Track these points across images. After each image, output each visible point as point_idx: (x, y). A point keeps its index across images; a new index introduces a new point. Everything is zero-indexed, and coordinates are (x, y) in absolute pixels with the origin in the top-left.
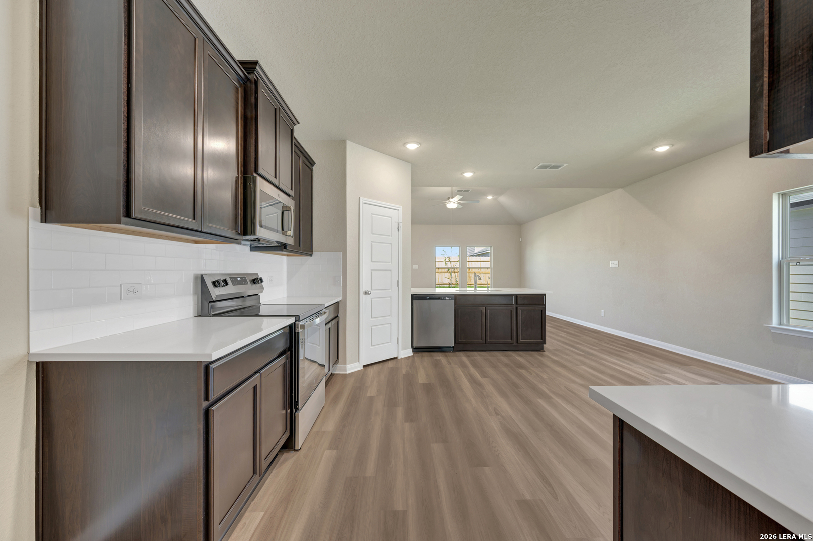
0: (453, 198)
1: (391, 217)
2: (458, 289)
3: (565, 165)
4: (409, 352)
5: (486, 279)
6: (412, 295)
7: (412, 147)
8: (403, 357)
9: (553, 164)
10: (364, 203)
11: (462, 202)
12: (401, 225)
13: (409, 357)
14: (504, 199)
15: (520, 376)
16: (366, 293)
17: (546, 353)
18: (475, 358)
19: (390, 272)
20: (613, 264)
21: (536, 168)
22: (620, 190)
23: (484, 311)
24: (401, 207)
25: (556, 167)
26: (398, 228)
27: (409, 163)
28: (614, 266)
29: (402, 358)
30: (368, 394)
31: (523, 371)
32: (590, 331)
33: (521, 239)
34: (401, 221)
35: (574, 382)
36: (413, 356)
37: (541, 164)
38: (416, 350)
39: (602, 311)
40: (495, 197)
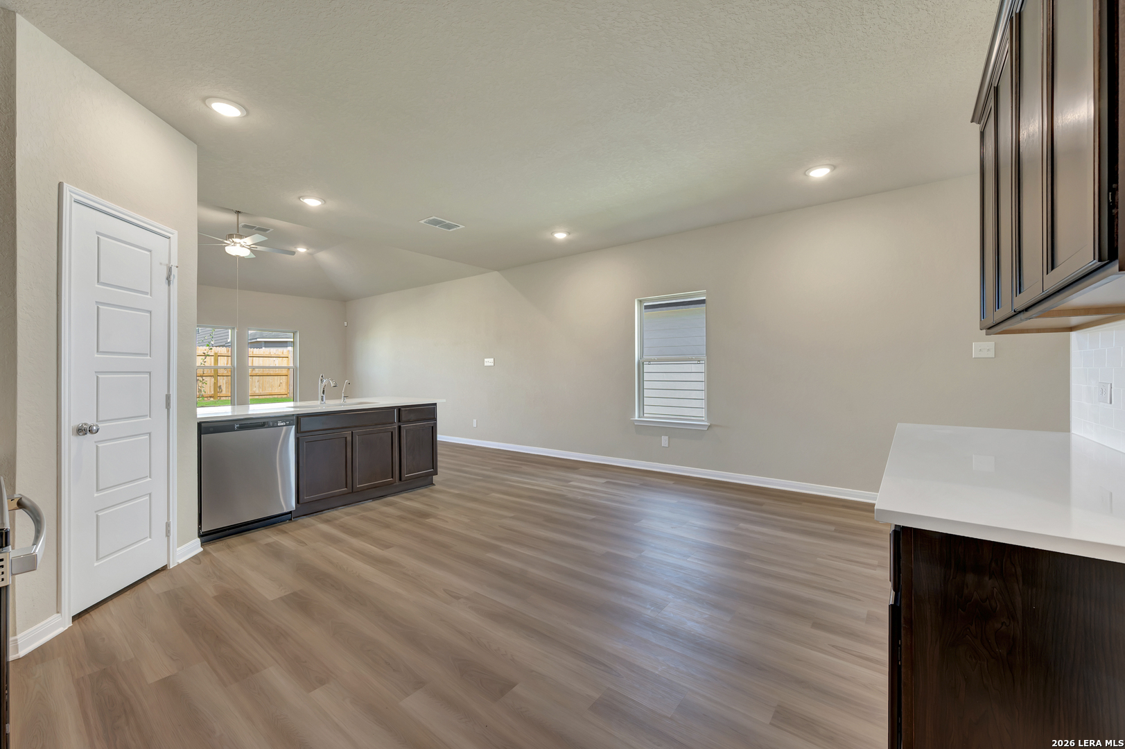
0: (241, 237)
1: (150, 251)
2: (291, 404)
3: (462, 227)
4: (194, 546)
5: (279, 385)
6: (199, 424)
7: (227, 111)
8: (181, 561)
9: (447, 222)
10: (77, 202)
11: (259, 248)
12: (175, 271)
13: (195, 557)
14: (325, 257)
15: (434, 529)
16: (81, 431)
17: (437, 487)
18: (342, 520)
19: (147, 376)
20: (489, 362)
21: (422, 222)
22: (496, 273)
23: (349, 439)
24: (176, 232)
25: (449, 227)
26: (167, 279)
27: (195, 142)
28: (489, 364)
29: (179, 565)
30: (151, 678)
31: (431, 521)
32: (461, 447)
33: (346, 323)
34: (174, 262)
35: (505, 517)
36: (204, 553)
37: (434, 217)
38: (209, 537)
39: (475, 420)
40: (311, 251)
